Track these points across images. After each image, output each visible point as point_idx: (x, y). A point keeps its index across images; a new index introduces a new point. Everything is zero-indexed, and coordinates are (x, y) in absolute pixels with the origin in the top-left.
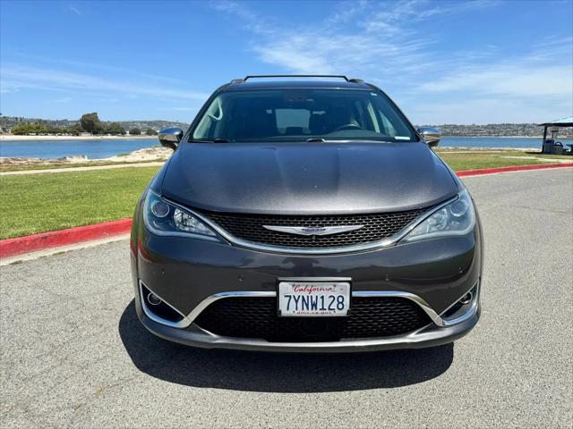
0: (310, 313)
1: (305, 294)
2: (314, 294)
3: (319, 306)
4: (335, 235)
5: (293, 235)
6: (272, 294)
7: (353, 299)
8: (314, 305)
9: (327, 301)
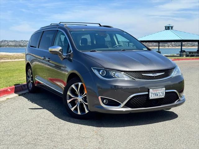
0: (156, 97)
1: (155, 92)
2: (157, 92)
3: (158, 95)
4: (159, 76)
5: (150, 76)
6: (147, 93)
7: (166, 93)
8: (157, 95)
9: (160, 93)
